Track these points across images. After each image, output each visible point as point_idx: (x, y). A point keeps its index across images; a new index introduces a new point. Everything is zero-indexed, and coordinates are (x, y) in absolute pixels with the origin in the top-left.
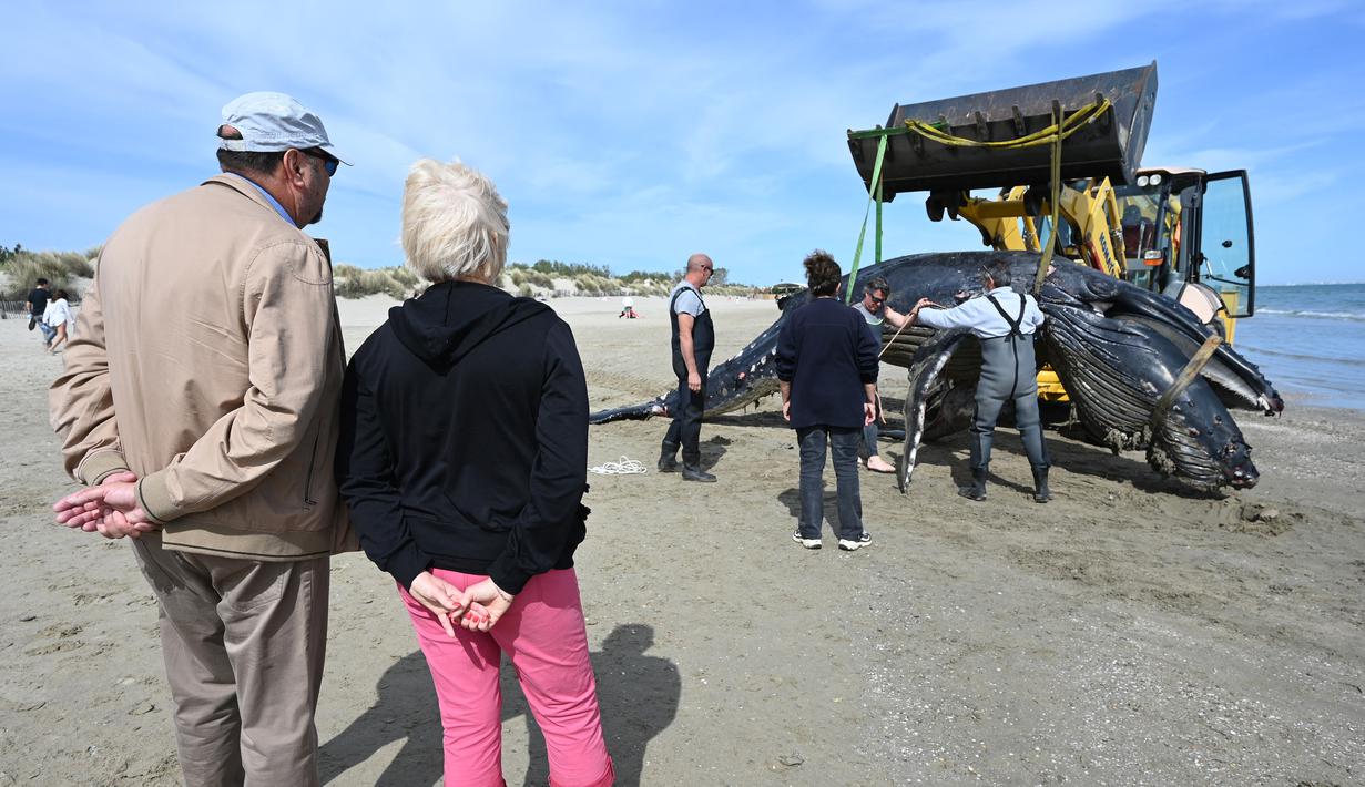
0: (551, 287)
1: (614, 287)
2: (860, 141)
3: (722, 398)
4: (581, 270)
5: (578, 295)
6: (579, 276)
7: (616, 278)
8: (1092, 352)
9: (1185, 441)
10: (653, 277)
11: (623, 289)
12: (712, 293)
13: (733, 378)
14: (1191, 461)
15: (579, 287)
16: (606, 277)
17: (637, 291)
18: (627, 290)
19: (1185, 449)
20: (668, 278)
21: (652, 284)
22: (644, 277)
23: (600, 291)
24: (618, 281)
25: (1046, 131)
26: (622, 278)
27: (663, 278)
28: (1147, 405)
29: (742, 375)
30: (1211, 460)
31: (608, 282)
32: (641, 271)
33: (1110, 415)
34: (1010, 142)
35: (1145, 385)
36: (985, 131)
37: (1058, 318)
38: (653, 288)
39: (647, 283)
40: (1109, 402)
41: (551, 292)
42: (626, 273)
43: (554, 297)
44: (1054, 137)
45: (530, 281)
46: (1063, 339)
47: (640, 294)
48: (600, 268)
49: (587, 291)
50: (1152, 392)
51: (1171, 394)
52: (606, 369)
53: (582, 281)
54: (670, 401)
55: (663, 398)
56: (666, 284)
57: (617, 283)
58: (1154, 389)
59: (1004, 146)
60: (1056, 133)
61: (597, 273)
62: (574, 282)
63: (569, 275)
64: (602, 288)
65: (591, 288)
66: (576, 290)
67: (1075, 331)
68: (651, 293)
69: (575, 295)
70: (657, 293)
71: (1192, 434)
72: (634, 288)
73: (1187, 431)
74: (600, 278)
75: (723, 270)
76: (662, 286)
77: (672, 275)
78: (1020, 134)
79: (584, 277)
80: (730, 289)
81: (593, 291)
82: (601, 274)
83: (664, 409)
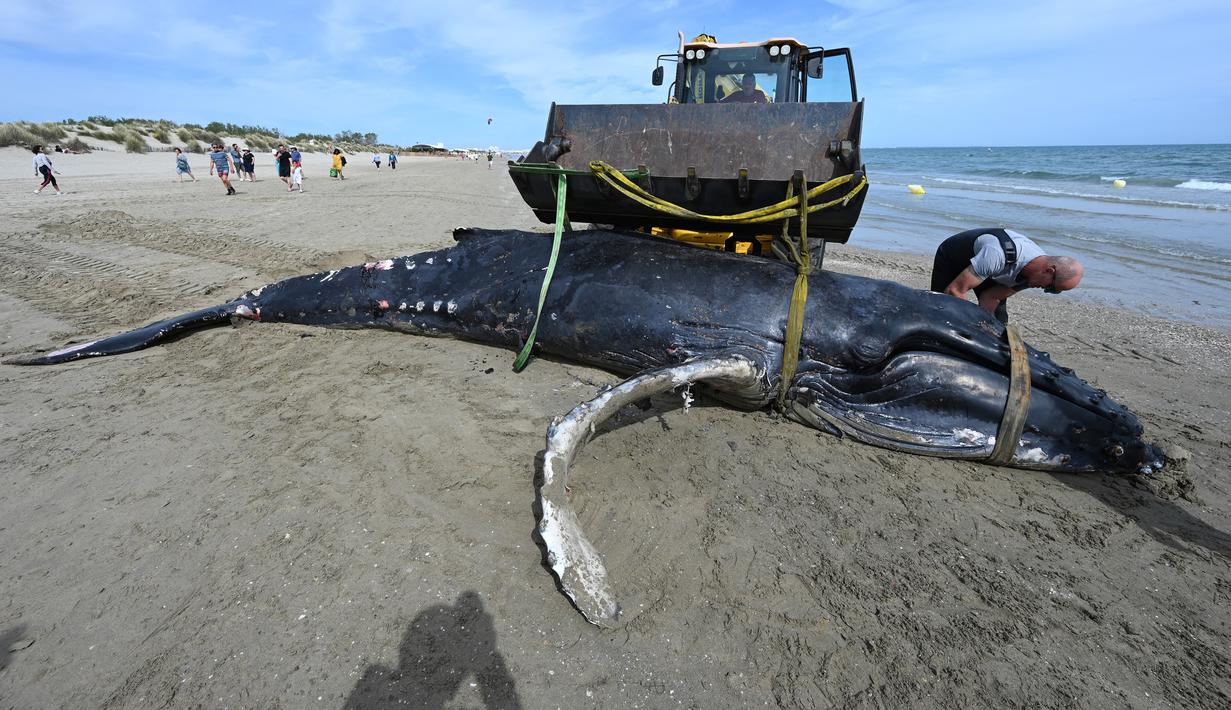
4: (252, 131)
6: (248, 136)
10: (317, 138)
12: (367, 151)
20: (331, 140)
21: (316, 143)
22: (310, 137)
23: (269, 148)
26: (289, 138)
27: (326, 139)
32: (307, 134)
38: (317, 146)
39: (312, 142)
42: (293, 135)
45: (199, 139)
48: (270, 129)
49: (257, 148)
53: (253, 140)
54: (265, 300)
55: (257, 293)
56: (328, 144)
61: (267, 133)
62: (245, 140)
63: (241, 135)
64: (270, 145)
65: (260, 145)
68: (316, 150)
70: (321, 150)
74: (269, 137)
75: (373, 134)
76: (325, 145)
77: (333, 137)
79: (254, 136)
82: (270, 135)
83: (255, 312)
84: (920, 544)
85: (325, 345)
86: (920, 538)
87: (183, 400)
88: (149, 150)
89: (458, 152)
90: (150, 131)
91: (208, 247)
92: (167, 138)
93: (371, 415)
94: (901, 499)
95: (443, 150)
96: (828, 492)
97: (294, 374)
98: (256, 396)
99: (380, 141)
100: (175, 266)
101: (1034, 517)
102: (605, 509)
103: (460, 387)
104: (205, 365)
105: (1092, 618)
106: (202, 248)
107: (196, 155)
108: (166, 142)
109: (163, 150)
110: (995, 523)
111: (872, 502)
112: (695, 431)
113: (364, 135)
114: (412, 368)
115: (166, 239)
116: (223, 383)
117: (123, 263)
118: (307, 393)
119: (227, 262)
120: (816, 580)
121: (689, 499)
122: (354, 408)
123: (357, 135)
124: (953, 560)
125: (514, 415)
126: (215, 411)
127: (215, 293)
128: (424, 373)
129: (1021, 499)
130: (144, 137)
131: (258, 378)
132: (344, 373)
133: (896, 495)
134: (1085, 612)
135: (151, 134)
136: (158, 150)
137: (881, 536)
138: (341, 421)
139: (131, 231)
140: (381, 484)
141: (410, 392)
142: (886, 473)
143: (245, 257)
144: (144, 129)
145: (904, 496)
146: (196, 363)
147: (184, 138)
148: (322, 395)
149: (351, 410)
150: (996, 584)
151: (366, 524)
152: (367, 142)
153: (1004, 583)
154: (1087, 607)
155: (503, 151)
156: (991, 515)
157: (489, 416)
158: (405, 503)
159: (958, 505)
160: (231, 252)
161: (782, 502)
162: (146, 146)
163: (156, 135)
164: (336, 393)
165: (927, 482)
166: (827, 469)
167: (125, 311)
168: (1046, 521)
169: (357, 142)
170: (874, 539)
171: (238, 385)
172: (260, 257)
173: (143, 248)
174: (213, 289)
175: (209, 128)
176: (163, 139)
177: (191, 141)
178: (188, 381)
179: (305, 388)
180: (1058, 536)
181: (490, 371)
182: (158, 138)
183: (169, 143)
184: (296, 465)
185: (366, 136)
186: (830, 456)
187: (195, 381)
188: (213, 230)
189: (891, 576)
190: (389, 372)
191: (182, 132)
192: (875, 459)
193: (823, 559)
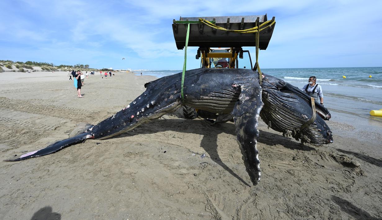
0: (32, 69)
1: (55, 69)
2: (178, 25)
3: (123, 127)
4: (44, 64)
5: (43, 71)
6: (42, 66)
7: (56, 66)
8: (282, 105)
9: (316, 133)
10: (68, 66)
11: (58, 70)
13: (128, 118)
14: (318, 139)
15: (42, 68)
16: (52, 66)
17: (63, 70)
18: (60, 70)
19: (316, 136)
20: (73, 67)
21: (67, 68)
22: (65, 66)
23: (50, 70)
24: (56, 67)
25: (254, 28)
26: (57, 67)
28: (302, 122)
29: (133, 116)
30: (323, 138)
31: (53, 67)
32: (64, 65)
33: (288, 126)
34: (242, 31)
35: (303, 116)
36: (229, 26)
37: (270, 93)
38: (68, 69)
39: (66, 68)
40: (288, 122)
41: (32, 70)
42: (59, 65)
43: (33, 71)
44: (257, 31)
45: (23, 67)
46: (272, 101)
47: (64, 71)
48: (50, 64)
49: (46, 70)
50: (306, 118)
51: (313, 119)
52: (55, 104)
53: (44, 67)
54: (95, 131)
56: (72, 68)
57: (56, 68)
58: (307, 117)
59: (239, 32)
60: (257, 29)
61: (49, 65)
62: (41, 68)
63: (39, 66)
66: (42, 70)
67: (276, 98)
68: (68, 71)
69: (41, 71)
71: (319, 131)
72: (62, 69)
73: (317, 130)
74: (50, 66)
75: (88, 65)
76: (71, 69)
77: (73, 66)
78: (241, 29)
79: (44, 66)
80: (91, 70)
81: (48, 70)
82: (50, 65)
83: (93, 136)
84: (309, 197)
85: (107, 147)
86: (308, 196)
87: (65, 172)
88: (4, 71)
89: (117, 71)
90: (4, 65)
91: (45, 110)
92: (11, 67)
93: (134, 172)
94: (298, 184)
95: (112, 70)
96: (279, 184)
97: (101, 159)
98: (90, 168)
99: (90, 67)
100: (36, 119)
101: (332, 185)
102: (222, 197)
103: (158, 159)
104: (67, 158)
105: (358, 214)
106: (43, 111)
107: (22, 73)
108: (10, 69)
109: (9, 71)
110: (323, 188)
111: (292, 186)
112: (235, 167)
113: (84, 65)
114: (140, 153)
115: (27, 108)
116: (75, 164)
117: (14, 118)
118: (109, 166)
119: (56, 116)
120: (289, 213)
121: (243, 191)
122: (127, 169)
123: (82, 65)
124: (319, 201)
125: (179, 167)
126: (79, 175)
127: (57, 129)
128: (144, 154)
129: (327, 180)
130: (2, 67)
131: (88, 161)
132: (117, 157)
133: (296, 183)
134: (355, 212)
135: (5, 66)
136: (7, 71)
137: (298, 196)
138: (125, 175)
139: (12, 105)
140: (149, 197)
141: (143, 162)
142: (291, 176)
143: (61, 114)
144: (2, 64)
145: (299, 183)
146: (63, 157)
147: (18, 67)
148: (114, 166)
149: (127, 170)
150: (332, 208)
151: (152, 212)
152: (86, 67)
153: (334, 207)
154: (355, 211)
155: (132, 70)
156: (322, 186)
157: (173, 168)
158: (161, 203)
159: (313, 184)
160: (55, 112)
161: (268, 189)
162: (2, 70)
163: (7, 66)
164: (119, 165)
165: (302, 178)
166: (276, 176)
167: (26, 138)
168: (335, 187)
169: (82, 68)
170: (297, 198)
171: (82, 164)
172: (67, 114)
173: (20, 112)
174: (57, 128)
175: (27, 63)
176: (9, 67)
177: (20, 68)
178: (63, 165)
179: (108, 164)
180: (340, 190)
181: (165, 152)
182: (7, 67)
183: (12, 69)
184: (118, 193)
185: (85, 66)
186: (274, 172)
187: (66, 164)
188: (43, 103)
189: (306, 209)
190: (132, 155)
191: (17, 65)
192: (286, 172)
193: (287, 206)
